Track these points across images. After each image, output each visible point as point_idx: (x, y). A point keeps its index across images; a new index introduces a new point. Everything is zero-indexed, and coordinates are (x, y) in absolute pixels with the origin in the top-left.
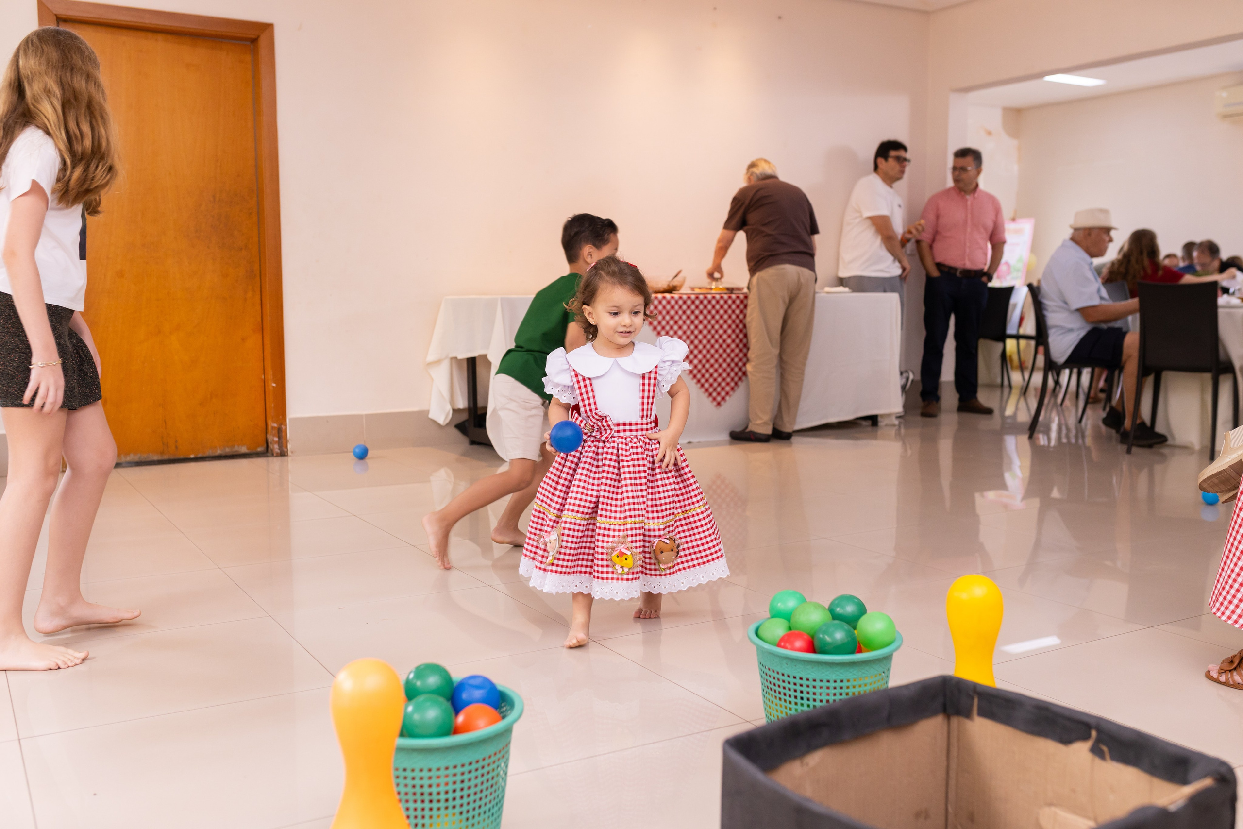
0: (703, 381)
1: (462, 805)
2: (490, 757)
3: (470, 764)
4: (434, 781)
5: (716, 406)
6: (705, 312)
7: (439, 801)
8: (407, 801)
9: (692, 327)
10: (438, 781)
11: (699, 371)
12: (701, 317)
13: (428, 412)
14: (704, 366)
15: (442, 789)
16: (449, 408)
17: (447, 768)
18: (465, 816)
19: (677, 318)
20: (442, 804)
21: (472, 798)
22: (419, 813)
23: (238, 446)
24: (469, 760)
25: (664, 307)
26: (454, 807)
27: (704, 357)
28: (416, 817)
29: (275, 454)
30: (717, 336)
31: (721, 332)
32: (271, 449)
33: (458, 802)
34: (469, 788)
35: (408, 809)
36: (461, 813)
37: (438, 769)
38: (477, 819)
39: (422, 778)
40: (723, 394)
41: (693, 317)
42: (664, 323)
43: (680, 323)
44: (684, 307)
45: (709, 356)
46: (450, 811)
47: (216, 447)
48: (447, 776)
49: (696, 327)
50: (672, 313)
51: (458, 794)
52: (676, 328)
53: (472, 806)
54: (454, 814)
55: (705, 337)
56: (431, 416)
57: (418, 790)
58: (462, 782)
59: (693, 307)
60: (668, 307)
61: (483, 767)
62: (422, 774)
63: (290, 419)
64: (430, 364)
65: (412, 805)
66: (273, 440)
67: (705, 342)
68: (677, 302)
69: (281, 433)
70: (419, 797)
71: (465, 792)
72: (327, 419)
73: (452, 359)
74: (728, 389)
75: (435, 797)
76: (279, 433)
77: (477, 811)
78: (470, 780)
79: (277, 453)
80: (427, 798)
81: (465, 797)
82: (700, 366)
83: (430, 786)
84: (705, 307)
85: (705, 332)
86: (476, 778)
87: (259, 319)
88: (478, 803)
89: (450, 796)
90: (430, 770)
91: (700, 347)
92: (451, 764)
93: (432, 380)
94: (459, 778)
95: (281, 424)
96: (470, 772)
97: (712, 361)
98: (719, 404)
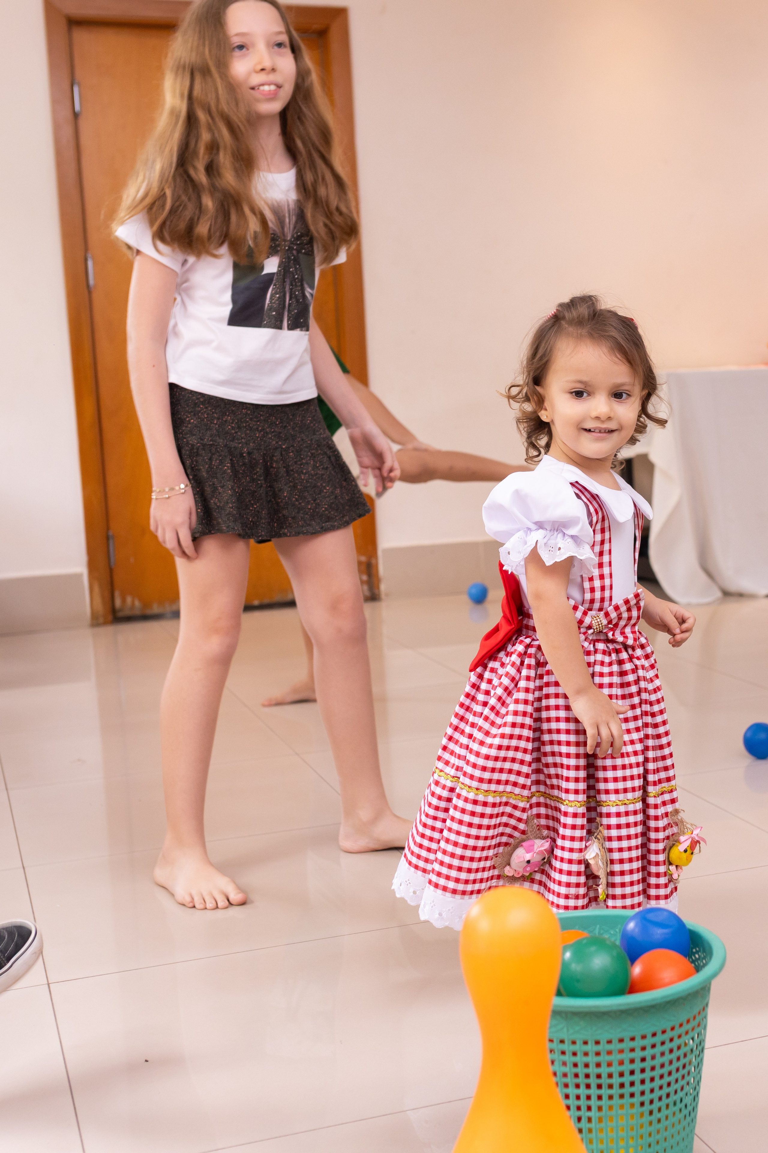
1: (643, 1093)
2: (681, 1025)
3: (654, 1035)
4: (604, 1058)
7: (610, 1086)
8: (566, 1086)
10: (609, 1058)
15: (615, 1069)
17: (621, 1041)
18: (647, 1107)
20: (615, 1091)
21: (658, 1082)
22: (583, 1102)
24: (653, 1029)
26: (632, 1095)
28: (579, 1108)
33: (638, 1088)
34: (653, 1069)
35: (567, 1097)
36: (642, 1104)
37: (609, 1042)
38: (664, 1112)
39: (586, 1054)
46: (627, 1100)
48: (621, 1051)
51: (638, 1077)
53: (657, 1093)
54: (632, 1105)
57: (581, 1070)
58: (643, 1060)
61: (671, 1040)
62: (586, 1048)
65: (572, 1091)
70: (581, 1080)
71: (647, 1075)
75: (605, 1081)
77: (665, 1101)
78: (653, 1058)
80: (593, 1081)
81: (647, 1081)
83: (598, 1065)
86: (663, 1054)
88: (666, 1090)
89: (627, 1079)
90: (597, 1043)
92: (627, 1035)
94: (638, 1054)
96: (653, 1046)
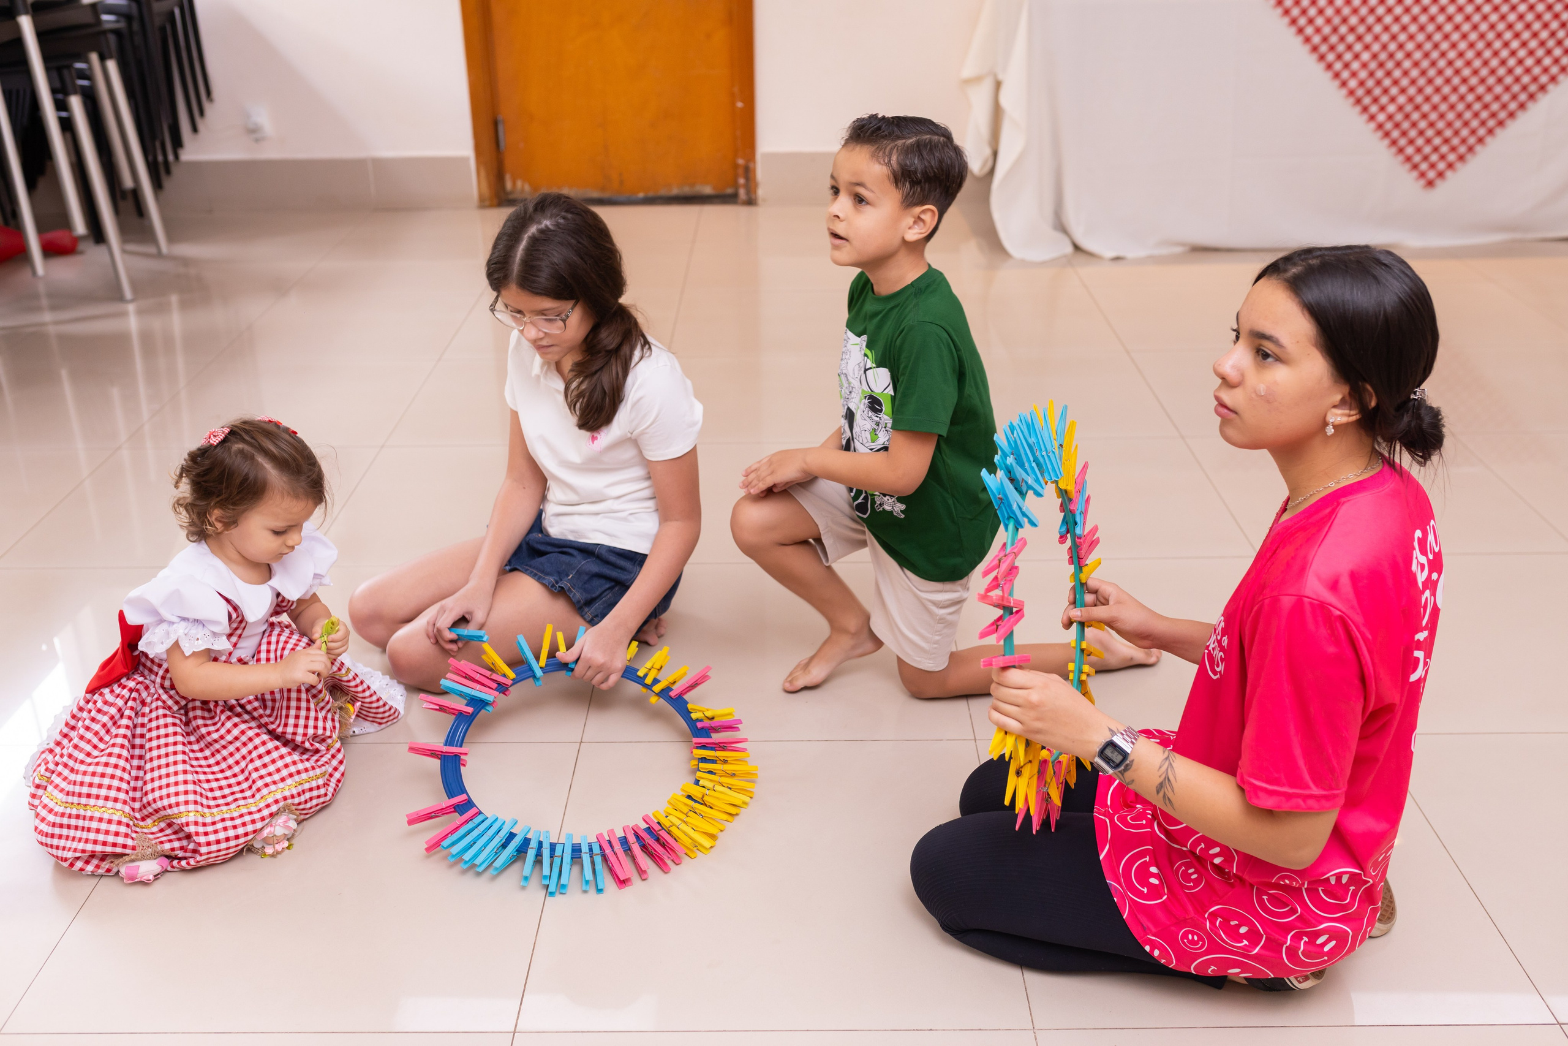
0: (1403, 142)
5: (1425, 187)
11: (1397, 125)
14: (1407, 116)
23: (701, 182)
29: (741, 202)
30: (1441, 63)
32: (738, 193)
40: (1441, 166)
47: (671, 185)
52: (1358, 47)
63: (761, 154)
66: (741, 182)
76: (747, 173)
79: (745, 200)
82: (1399, 117)
93: (970, 104)
95: (749, 160)
98: (1430, 184)
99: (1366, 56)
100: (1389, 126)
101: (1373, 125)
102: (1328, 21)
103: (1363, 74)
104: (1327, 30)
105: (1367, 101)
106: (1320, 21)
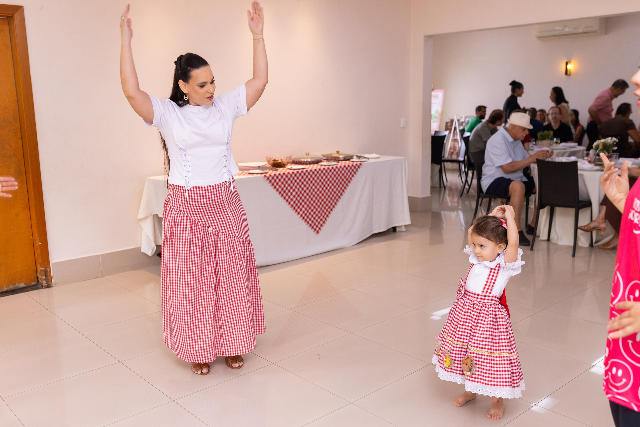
0: (308, 220)
5: (316, 234)
6: (307, 180)
9: (300, 189)
11: (306, 215)
12: (305, 183)
13: (141, 248)
14: (308, 211)
16: (154, 245)
19: (292, 185)
23: (18, 283)
25: (284, 180)
27: (308, 206)
29: (44, 287)
30: (314, 193)
31: (316, 190)
32: (41, 283)
40: (319, 226)
41: (300, 183)
42: (285, 189)
43: (294, 188)
44: (296, 178)
45: (310, 205)
47: (3, 286)
49: (303, 189)
50: (289, 182)
52: (291, 191)
55: (308, 194)
56: (142, 251)
59: (300, 178)
60: (287, 179)
63: (52, 264)
64: (140, 220)
66: (42, 278)
67: (308, 197)
68: (291, 176)
69: (47, 273)
72: (77, 261)
73: (154, 215)
74: (321, 223)
76: (45, 273)
79: (45, 286)
82: (306, 212)
84: (307, 177)
85: (308, 191)
87: (27, 201)
91: (306, 200)
93: (142, 228)
95: (47, 268)
97: (312, 208)
98: (318, 232)
99: (294, 193)
100: (304, 215)
101: (299, 216)
102: (282, 183)
103: (294, 199)
104: (282, 186)
105: (296, 208)
106: (280, 183)
